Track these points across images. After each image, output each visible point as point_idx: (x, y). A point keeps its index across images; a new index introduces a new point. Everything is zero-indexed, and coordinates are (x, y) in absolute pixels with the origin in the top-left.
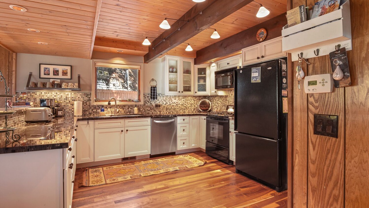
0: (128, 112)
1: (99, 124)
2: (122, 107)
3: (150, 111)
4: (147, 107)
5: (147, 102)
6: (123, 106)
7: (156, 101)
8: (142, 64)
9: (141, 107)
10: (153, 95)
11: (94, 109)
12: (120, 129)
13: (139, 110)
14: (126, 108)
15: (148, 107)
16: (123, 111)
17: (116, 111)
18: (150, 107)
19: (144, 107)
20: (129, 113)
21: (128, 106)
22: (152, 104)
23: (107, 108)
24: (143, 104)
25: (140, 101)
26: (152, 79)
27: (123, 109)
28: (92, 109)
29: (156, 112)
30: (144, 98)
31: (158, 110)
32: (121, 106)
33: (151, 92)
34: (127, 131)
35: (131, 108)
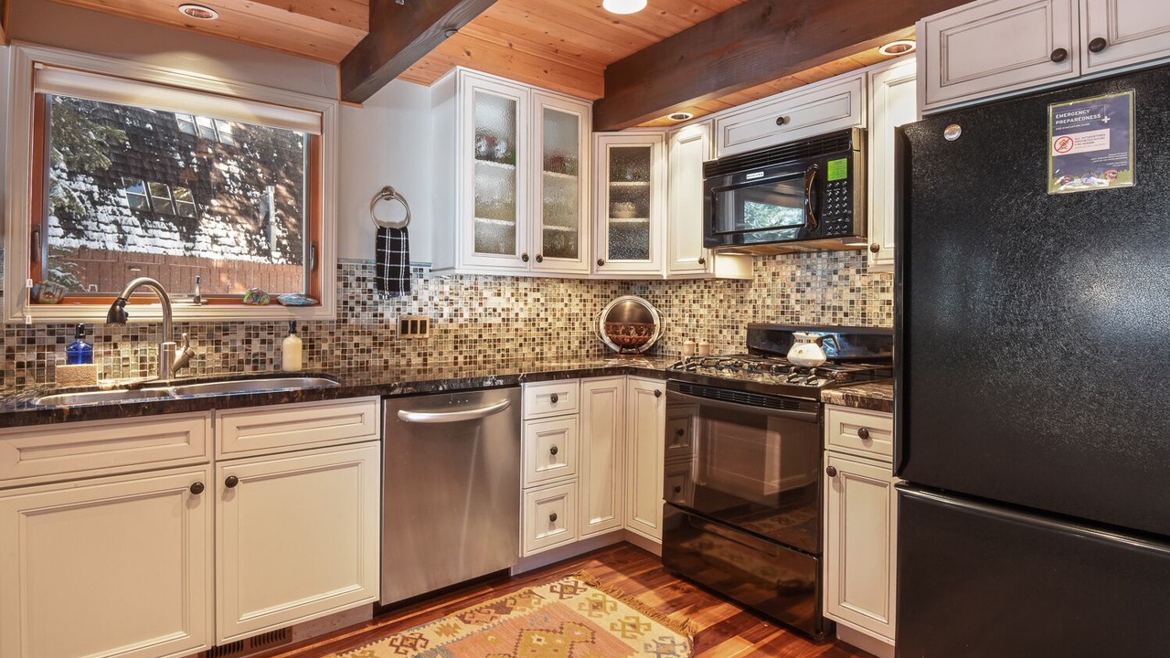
0: (248, 362)
1: (24, 455)
2: (210, 335)
3: (375, 356)
4: (357, 333)
5: (358, 309)
6: (218, 329)
7: (405, 304)
8: (332, 107)
9: (324, 334)
10: (387, 272)
11: (21, 349)
12: (186, 478)
13: (312, 347)
14: (234, 341)
15: (363, 333)
16: (217, 356)
17: (173, 355)
18: (370, 333)
19: (338, 333)
20: (255, 368)
21: (248, 328)
22: (382, 315)
23: (115, 338)
24: (334, 317)
25: (319, 304)
26: (386, 189)
27: (218, 343)
28: (10, 349)
29: (404, 356)
30: (341, 284)
31: (415, 349)
32: (201, 329)
33: (380, 257)
34: (231, 483)
35: (263, 342)
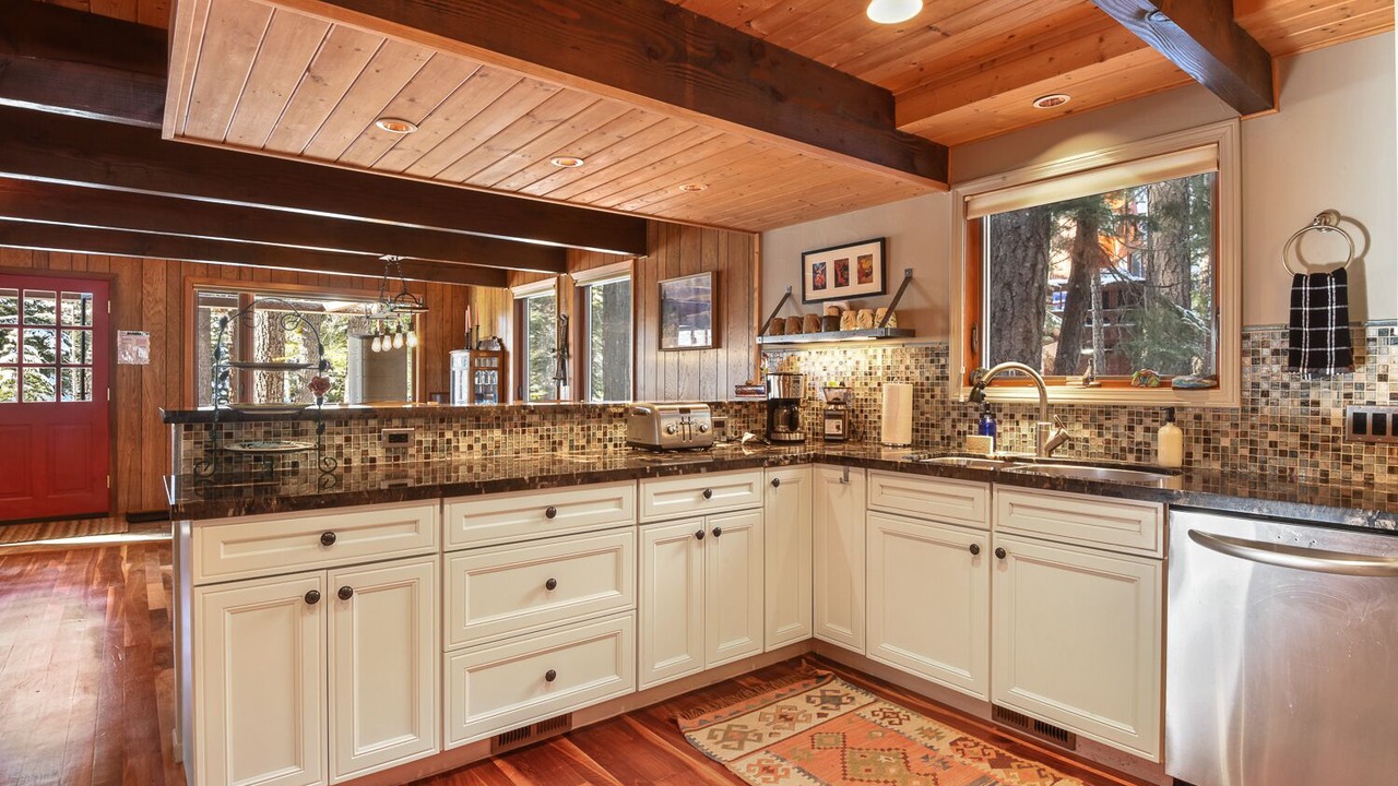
0: (1131, 451)
1: (885, 491)
2: (1093, 419)
3: (1304, 463)
4: (1274, 428)
5: (1275, 394)
6: (1101, 412)
7: (1361, 386)
8: (1228, 129)
9: (1225, 425)
10: (1306, 339)
11: (959, 420)
12: (969, 538)
13: (1207, 441)
14: (1116, 427)
15: (1284, 428)
16: (1100, 441)
17: (1047, 434)
18: (1295, 429)
19: (1244, 426)
20: (1139, 459)
21: (1130, 414)
22: (1316, 403)
23: (1018, 416)
24: (1236, 404)
25: (1217, 387)
26: (1324, 215)
27: (1100, 427)
29: (1358, 468)
30: (1248, 360)
31: (1381, 460)
32: (1085, 412)
33: (1296, 318)
35: (1147, 430)
